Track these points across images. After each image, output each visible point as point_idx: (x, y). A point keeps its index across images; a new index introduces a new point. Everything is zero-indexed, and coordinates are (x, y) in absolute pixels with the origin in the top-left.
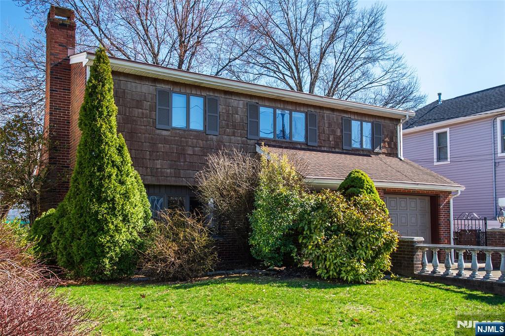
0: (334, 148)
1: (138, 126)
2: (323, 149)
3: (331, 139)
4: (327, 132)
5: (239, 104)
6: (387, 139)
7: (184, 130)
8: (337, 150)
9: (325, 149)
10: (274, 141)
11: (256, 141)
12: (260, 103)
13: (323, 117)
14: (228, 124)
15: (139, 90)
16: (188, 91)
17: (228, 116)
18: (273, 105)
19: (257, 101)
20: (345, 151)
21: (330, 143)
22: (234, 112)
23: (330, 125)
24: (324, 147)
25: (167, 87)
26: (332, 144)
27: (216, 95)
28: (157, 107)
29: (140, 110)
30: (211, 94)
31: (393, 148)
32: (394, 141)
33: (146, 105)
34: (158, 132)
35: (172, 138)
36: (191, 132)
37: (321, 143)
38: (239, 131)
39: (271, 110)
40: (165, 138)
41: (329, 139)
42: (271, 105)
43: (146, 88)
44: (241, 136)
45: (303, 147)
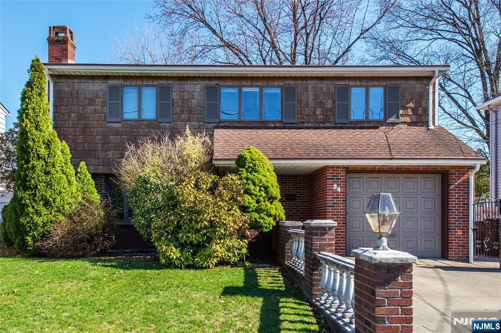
0: (322, 122)
1: (90, 122)
2: (306, 125)
3: (317, 113)
4: (312, 103)
5: (197, 88)
6: (411, 105)
7: (136, 121)
8: (327, 125)
9: (310, 125)
10: (239, 122)
11: (216, 125)
12: (221, 83)
13: (307, 89)
14: (183, 110)
15: (91, 89)
16: (139, 83)
17: (183, 102)
18: (238, 83)
19: (217, 82)
20: (339, 125)
21: (317, 118)
22: (190, 97)
23: (316, 96)
24: (307, 122)
25: (118, 82)
26: (320, 119)
27: (169, 82)
28: (108, 102)
29: (93, 107)
30: (164, 82)
31: (421, 115)
32: (424, 105)
33: (98, 101)
34: (109, 125)
35: (124, 129)
36: (142, 122)
37: (304, 119)
38: (196, 116)
39: (235, 91)
40: (116, 130)
41: (315, 112)
42: (235, 84)
43: (99, 86)
44: (198, 120)
45: (277, 125)
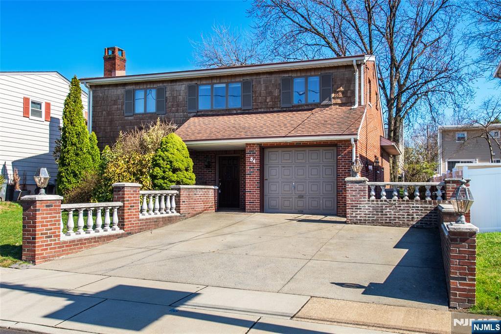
0: (272, 107)
1: (115, 117)
2: (259, 110)
3: (268, 101)
4: (263, 92)
5: (182, 87)
6: (341, 89)
7: (142, 114)
8: (275, 109)
9: (263, 110)
10: (211, 111)
11: (195, 114)
12: (199, 83)
13: (260, 82)
14: (173, 105)
15: (115, 93)
16: (145, 87)
17: (173, 99)
18: (210, 82)
19: (196, 82)
20: (285, 109)
21: (268, 104)
22: (178, 94)
23: (267, 87)
24: (261, 108)
25: (132, 87)
26: (270, 105)
27: (164, 85)
28: (125, 102)
29: (116, 106)
30: (161, 85)
31: (350, 97)
32: (352, 89)
33: (120, 101)
34: (126, 118)
35: (135, 121)
36: (147, 115)
37: (258, 105)
38: (182, 108)
39: (209, 87)
40: (130, 122)
41: (266, 100)
42: (208, 83)
43: (120, 91)
44: (183, 112)
45: (239, 112)
